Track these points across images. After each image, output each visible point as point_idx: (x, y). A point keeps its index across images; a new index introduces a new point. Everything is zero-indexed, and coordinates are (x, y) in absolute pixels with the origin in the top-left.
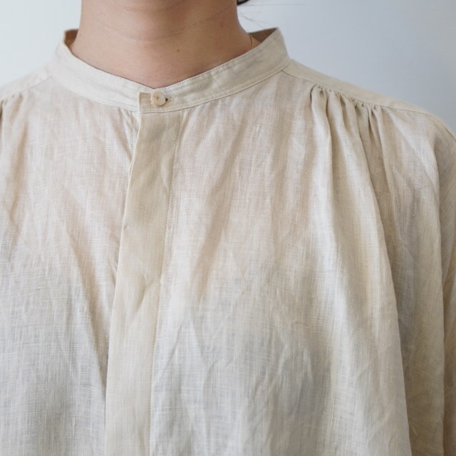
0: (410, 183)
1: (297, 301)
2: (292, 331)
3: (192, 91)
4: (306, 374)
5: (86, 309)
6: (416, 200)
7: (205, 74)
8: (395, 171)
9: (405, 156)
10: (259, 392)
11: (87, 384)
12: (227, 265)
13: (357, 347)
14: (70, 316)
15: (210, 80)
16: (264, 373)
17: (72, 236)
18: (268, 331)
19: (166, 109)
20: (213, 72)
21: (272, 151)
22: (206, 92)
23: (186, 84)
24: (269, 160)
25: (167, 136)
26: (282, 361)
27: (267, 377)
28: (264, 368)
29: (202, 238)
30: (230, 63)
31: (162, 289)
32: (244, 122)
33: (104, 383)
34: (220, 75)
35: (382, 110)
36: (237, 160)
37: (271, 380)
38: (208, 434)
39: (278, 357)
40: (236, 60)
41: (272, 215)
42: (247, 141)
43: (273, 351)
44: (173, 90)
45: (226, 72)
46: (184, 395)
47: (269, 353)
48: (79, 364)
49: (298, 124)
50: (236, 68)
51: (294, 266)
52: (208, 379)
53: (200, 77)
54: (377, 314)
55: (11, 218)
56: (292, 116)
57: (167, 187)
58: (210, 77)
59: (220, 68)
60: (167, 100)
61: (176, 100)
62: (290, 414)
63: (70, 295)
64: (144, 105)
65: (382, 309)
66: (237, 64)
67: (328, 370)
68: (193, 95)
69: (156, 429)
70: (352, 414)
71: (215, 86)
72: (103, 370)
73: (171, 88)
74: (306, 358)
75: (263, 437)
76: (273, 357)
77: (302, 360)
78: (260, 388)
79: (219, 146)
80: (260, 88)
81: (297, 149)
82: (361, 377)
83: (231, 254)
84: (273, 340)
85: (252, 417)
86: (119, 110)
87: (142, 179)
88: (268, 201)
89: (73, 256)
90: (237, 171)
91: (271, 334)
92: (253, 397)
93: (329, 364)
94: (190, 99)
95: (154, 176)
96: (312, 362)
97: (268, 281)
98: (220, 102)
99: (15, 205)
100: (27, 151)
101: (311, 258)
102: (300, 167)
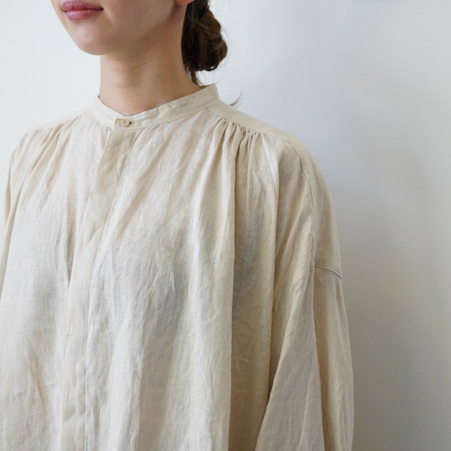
0: (260, 181)
1: (172, 244)
2: (165, 262)
3: (146, 119)
4: (171, 287)
5: (66, 238)
6: (263, 191)
7: (155, 109)
8: (253, 172)
9: (262, 163)
10: (141, 294)
11: (63, 280)
12: (139, 220)
13: (202, 275)
14: (58, 242)
15: (157, 113)
16: (145, 284)
17: (69, 197)
18: (150, 260)
19: (129, 128)
20: (160, 108)
21: (181, 156)
22: (154, 120)
23: (143, 114)
24: (178, 161)
25: (125, 143)
26: (156, 278)
27: (146, 286)
28: (145, 281)
29: (128, 204)
30: (170, 103)
31: (104, 231)
32: (169, 138)
33: (69, 280)
34: (164, 110)
35: (259, 135)
36: (161, 160)
37: (148, 288)
38: (115, 314)
39: (154, 276)
40: (174, 102)
41: (171, 194)
42: (168, 150)
43: (151, 272)
44: (136, 118)
45: (167, 108)
46: (105, 292)
47: (149, 273)
48: (59, 268)
49: (202, 141)
50: (173, 106)
51: (175, 224)
52: (116, 284)
53: (152, 111)
54: (218, 257)
55: (48, 186)
56: (200, 136)
57: (119, 173)
58: (158, 111)
59: (164, 106)
60: (130, 123)
61: (136, 123)
62: (159, 309)
63: (60, 230)
64: (117, 125)
65: (222, 254)
66: (175, 104)
67: (187, 286)
68: (146, 121)
69: (91, 308)
70: (196, 313)
71: (160, 116)
72: (69, 272)
73: (135, 116)
74: (172, 278)
75: (140, 320)
76: (151, 276)
77: (169, 279)
78: (141, 292)
79: (151, 151)
80: (189, 119)
81: (197, 155)
82: (202, 292)
83: (142, 214)
84: (152, 266)
85: (135, 308)
86: (108, 128)
87: (105, 167)
88: (170, 185)
89: (66, 208)
90: (159, 167)
91: (151, 262)
92: (137, 297)
93: (188, 283)
94: (144, 123)
95: (112, 167)
96: (175, 281)
97: (158, 231)
98: (161, 126)
99: (52, 178)
100: (66, 148)
101: (186, 220)
102: (195, 166)
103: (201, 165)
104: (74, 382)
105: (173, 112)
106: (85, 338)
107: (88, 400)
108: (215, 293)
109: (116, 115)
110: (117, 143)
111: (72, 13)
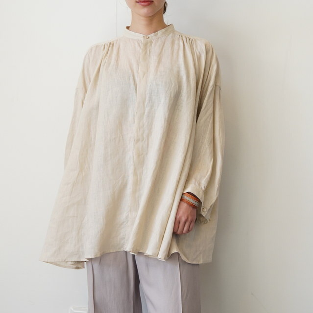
3: (154, 36)
12: (162, 69)
19: (148, 39)
20: (158, 32)
22: (157, 36)
23: (153, 34)
24: (170, 48)
25: (149, 44)
29: (156, 64)
32: (165, 42)
34: (160, 32)
35: (195, 39)
36: (163, 49)
41: (171, 59)
42: (165, 45)
49: (176, 42)
51: (175, 69)
53: (156, 33)
54: (192, 80)
56: (175, 40)
59: (160, 31)
61: (151, 38)
64: (144, 39)
66: (163, 30)
71: (159, 35)
72: (136, 90)
73: (149, 35)
80: (169, 35)
81: (176, 47)
83: (162, 67)
86: (139, 40)
88: (170, 56)
90: (164, 51)
94: (154, 38)
95: (146, 52)
98: (160, 38)
101: (179, 67)
103: (178, 50)
104: (140, 130)
105: (163, 33)
106: (144, 113)
107: (145, 136)
108: (192, 92)
109: (142, 36)
110: (146, 45)
111: (143, 4)
